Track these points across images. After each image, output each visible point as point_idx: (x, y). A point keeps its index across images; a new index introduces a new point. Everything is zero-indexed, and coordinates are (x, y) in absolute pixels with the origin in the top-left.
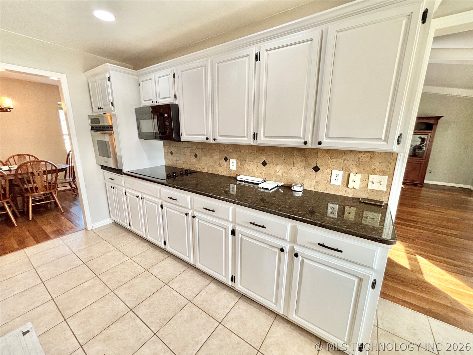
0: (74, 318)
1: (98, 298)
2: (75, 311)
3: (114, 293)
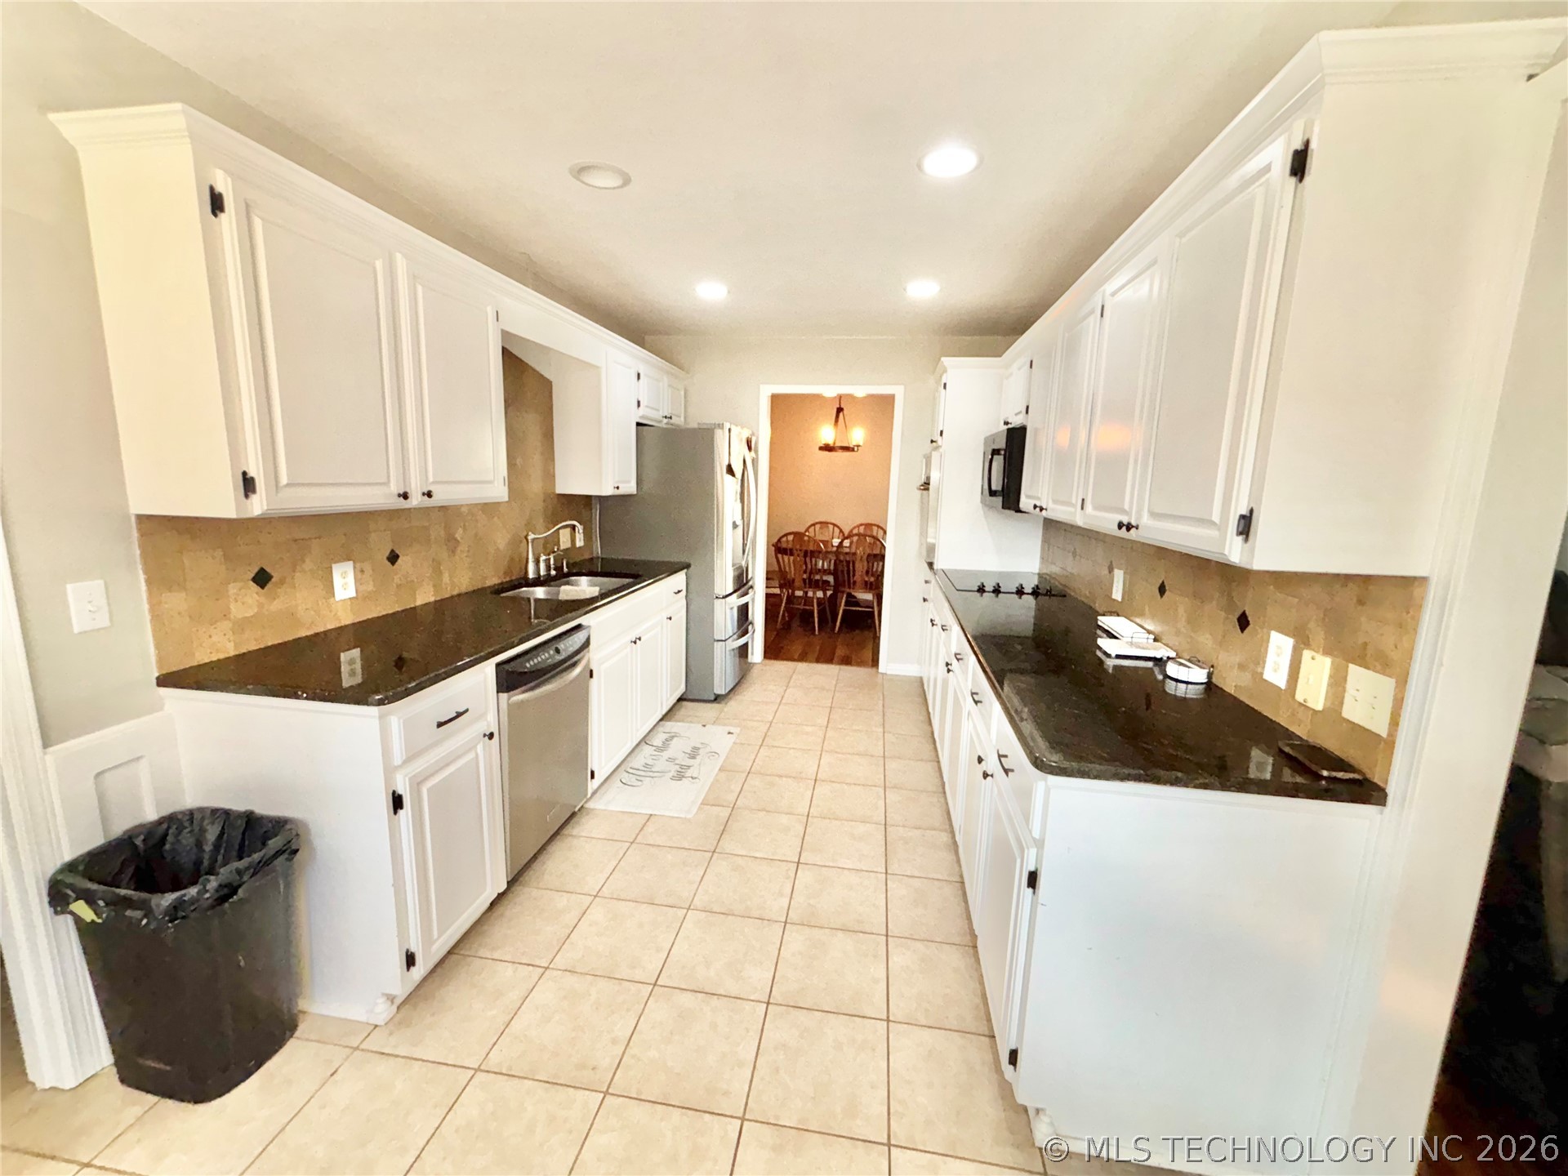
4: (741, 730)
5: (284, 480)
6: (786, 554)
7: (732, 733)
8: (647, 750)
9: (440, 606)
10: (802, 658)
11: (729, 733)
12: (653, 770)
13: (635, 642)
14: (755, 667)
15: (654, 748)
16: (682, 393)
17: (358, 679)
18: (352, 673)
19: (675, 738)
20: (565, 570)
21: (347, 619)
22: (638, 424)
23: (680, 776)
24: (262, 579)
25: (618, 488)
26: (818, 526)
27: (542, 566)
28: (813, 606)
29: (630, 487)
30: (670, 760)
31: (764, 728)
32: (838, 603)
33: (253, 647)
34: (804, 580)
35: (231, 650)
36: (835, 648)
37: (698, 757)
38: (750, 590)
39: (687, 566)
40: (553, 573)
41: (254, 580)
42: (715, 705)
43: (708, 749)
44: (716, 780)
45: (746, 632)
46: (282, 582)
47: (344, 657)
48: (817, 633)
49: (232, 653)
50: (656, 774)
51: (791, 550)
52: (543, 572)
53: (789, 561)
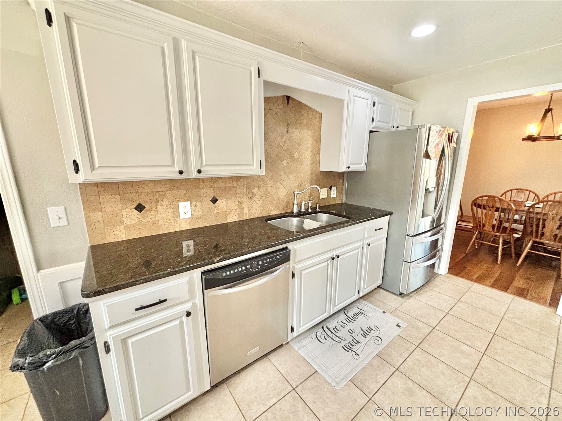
0: (422, 353)
1: (453, 366)
2: (429, 350)
3: (470, 381)
4: (408, 325)
5: (97, 165)
6: (480, 208)
7: (399, 327)
8: (342, 317)
9: (242, 224)
10: (480, 280)
11: (398, 326)
12: (337, 334)
13: (333, 259)
14: (438, 277)
15: (347, 317)
16: (411, 113)
17: (192, 253)
18: (188, 251)
19: (362, 315)
20: (318, 209)
21: (186, 227)
22: (371, 132)
23: (348, 348)
24: (140, 208)
25: (349, 167)
26: (514, 192)
27: (303, 207)
28: (498, 244)
29: (362, 167)
30: (351, 331)
31: (427, 331)
32: (524, 245)
33: (135, 236)
34: (493, 226)
35: (124, 238)
36: (513, 279)
37: (368, 337)
38: (441, 231)
39: (391, 214)
40: (310, 210)
41: (136, 208)
42: (399, 298)
43: (377, 334)
44: (370, 364)
45: (434, 256)
46: (151, 209)
47: (184, 244)
48: (499, 263)
49: (125, 239)
50: (337, 339)
51: (484, 206)
52: (303, 210)
53: (482, 213)
